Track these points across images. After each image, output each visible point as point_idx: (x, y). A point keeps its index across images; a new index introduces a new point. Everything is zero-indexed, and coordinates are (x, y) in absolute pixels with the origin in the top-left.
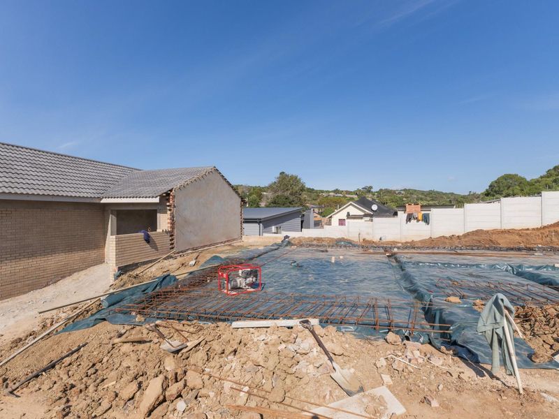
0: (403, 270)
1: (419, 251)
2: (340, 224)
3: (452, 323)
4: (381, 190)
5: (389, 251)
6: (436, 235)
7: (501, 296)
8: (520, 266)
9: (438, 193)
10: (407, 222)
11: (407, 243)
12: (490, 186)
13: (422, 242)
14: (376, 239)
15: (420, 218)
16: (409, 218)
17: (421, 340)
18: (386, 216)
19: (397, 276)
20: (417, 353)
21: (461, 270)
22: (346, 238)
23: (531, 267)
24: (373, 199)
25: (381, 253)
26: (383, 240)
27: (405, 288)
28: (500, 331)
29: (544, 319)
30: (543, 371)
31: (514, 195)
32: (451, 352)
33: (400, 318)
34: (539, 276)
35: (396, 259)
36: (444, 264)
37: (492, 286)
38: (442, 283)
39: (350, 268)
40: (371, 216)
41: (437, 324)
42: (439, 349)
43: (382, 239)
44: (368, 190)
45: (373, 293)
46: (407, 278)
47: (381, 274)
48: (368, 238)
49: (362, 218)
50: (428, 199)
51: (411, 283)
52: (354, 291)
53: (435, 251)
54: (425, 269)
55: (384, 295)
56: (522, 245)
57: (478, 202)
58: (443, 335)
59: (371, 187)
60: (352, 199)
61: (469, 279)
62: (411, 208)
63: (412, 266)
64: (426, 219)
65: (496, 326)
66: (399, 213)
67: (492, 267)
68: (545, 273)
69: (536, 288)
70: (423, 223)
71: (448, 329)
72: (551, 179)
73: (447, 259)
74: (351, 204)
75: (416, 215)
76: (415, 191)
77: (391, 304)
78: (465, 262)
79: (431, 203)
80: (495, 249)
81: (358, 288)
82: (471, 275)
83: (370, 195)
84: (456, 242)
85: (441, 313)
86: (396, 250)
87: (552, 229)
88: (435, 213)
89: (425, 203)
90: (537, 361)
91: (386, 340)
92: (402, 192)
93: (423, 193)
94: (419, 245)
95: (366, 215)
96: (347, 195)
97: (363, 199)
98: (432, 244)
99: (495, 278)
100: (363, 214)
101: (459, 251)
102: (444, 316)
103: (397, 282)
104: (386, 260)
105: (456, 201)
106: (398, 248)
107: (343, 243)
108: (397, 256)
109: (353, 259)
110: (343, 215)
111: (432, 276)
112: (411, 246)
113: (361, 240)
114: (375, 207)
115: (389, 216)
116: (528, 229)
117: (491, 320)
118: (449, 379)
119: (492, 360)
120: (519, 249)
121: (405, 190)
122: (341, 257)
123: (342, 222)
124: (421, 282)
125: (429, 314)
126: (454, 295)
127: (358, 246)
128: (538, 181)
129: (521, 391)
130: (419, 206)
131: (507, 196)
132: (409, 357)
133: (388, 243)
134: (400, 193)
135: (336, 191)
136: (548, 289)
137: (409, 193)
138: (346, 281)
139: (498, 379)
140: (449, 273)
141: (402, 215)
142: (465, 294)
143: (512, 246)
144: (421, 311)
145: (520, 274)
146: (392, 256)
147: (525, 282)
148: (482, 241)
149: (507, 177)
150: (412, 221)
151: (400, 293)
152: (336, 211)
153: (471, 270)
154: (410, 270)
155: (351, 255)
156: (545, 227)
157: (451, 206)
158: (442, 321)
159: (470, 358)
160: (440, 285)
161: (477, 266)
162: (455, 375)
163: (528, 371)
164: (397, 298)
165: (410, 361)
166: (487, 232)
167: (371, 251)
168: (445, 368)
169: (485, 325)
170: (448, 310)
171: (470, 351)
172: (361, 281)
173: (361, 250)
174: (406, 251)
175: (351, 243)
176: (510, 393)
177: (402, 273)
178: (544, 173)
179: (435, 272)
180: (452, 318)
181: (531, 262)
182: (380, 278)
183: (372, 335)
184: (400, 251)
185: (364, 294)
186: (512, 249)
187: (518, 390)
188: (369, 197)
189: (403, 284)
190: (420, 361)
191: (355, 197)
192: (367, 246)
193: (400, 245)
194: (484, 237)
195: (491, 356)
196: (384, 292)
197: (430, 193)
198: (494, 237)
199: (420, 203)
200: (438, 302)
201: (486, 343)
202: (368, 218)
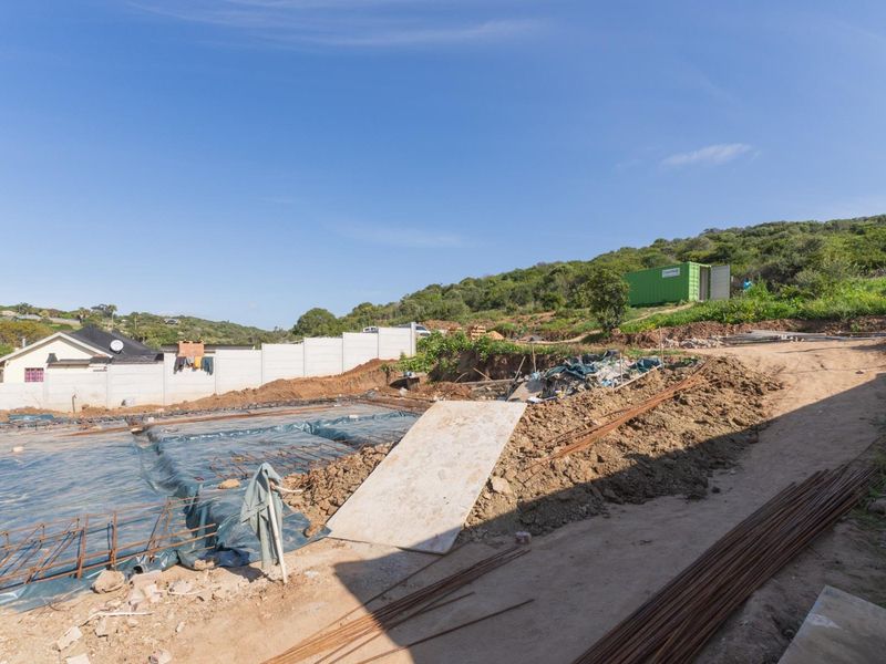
0: (159, 453)
1: (194, 417)
2: (28, 379)
4: (135, 314)
5: (139, 424)
6: (222, 391)
8: (318, 423)
9: (234, 326)
10: (175, 370)
11: (173, 406)
12: (299, 322)
13: (199, 402)
14: (113, 403)
15: (198, 364)
16: (179, 365)
17: (163, 565)
18: (142, 362)
19: (146, 466)
20: (152, 589)
21: (248, 439)
22: (37, 407)
23: (328, 421)
24: (116, 331)
25: (120, 430)
26: (130, 404)
27: (160, 483)
28: (265, 513)
29: (324, 482)
30: (314, 545)
31: (323, 335)
32: (211, 564)
33: (132, 539)
34: (334, 431)
35: (150, 435)
36: (227, 433)
37: (284, 453)
38: (220, 461)
39: (39, 469)
40: (110, 361)
41: (202, 527)
42: (191, 568)
43: (128, 402)
44: (108, 312)
45: (84, 508)
46: (166, 465)
47: (114, 468)
48: (94, 403)
49: (86, 366)
50: (220, 334)
51: (172, 472)
52: (39, 514)
53: (219, 414)
54: (197, 446)
55: (112, 506)
56: (324, 397)
57: (284, 342)
58: (209, 542)
59: (113, 308)
60: (63, 327)
61: (261, 448)
62: (184, 349)
63: (177, 443)
64: (207, 366)
65: (261, 507)
66: (165, 355)
67: (290, 427)
68: (340, 427)
69: (329, 445)
70: (201, 373)
71: (215, 529)
72: (357, 318)
74: (59, 338)
75: (191, 360)
76: (200, 320)
77: (119, 518)
78: (259, 426)
79: (224, 340)
80: (297, 404)
81: (52, 507)
82: (263, 443)
83: (111, 322)
84: (251, 398)
85: (209, 509)
86: (151, 420)
87: (351, 375)
88: (221, 357)
89: (214, 341)
90: (310, 534)
91: (93, 589)
92: (177, 321)
93: (211, 324)
94: (196, 407)
95: (96, 360)
96: (54, 320)
97: (92, 330)
98: (215, 405)
99: (290, 442)
100: (89, 357)
101: (253, 412)
102: (212, 512)
103: (145, 476)
104: (130, 440)
105: (252, 339)
106: (156, 416)
107: (27, 418)
108: (152, 430)
109: (50, 450)
110: (37, 358)
111: (209, 453)
112: (182, 410)
113: (79, 409)
114: (117, 345)
115: (148, 362)
116: (330, 377)
117: (256, 501)
118: (199, 606)
119: (261, 554)
120: (321, 402)
121: (181, 318)
122: (17, 449)
123: (33, 374)
126: (233, 476)
127: (70, 421)
128: (345, 320)
129: (286, 581)
130: (202, 345)
131: (316, 335)
132: (133, 603)
133: (138, 409)
134: (171, 322)
135: (23, 309)
136: (339, 445)
137: (189, 322)
138: (24, 497)
139: (265, 576)
140: (234, 445)
141: (170, 358)
142: (249, 471)
143: (314, 398)
144: (181, 514)
145: (317, 433)
146: (145, 431)
148: (282, 395)
149: (316, 312)
150: (185, 369)
151: (144, 494)
152: (18, 351)
153: (264, 436)
154: (171, 451)
155: (46, 442)
156: (345, 374)
157: (249, 346)
158: (209, 520)
159: (238, 561)
160: (217, 466)
161: (272, 428)
162: (207, 598)
163: (298, 551)
164: (137, 504)
165: (135, 607)
166: (289, 382)
167: (99, 427)
168: (197, 592)
169: (249, 512)
170: (219, 500)
171: (236, 553)
172: (63, 490)
173: (75, 428)
174: (172, 419)
175: (50, 417)
176: (273, 588)
177: (157, 458)
178: (350, 311)
179: (214, 447)
180: (222, 513)
182: (109, 477)
183: (64, 590)
184: (161, 421)
185: (63, 514)
186: (314, 402)
187: (282, 580)
188: (108, 326)
189: (157, 477)
190: (156, 599)
191: (76, 324)
192: (89, 419)
193: (162, 410)
194: (285, 389)
195: (259, 548)
196: (111, 500)
197: (223, 325)
198: (296, 389)
199: (207, 339)
201: (253, 534)
202: (101, 366)
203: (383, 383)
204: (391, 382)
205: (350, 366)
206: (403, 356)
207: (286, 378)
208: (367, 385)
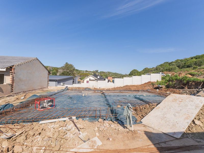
0: (106, 98)
1: (111, 92)
2: (87, 83)
3: (118, 113)
4: (101, 72)
5: (102, 92)
6: (116, 87)
7: (129, 104)
8: (136, 96)
9: (117, 74)
11: (107, 89)
12: (130, 72)
13: (112, 89)
14: (98, 88)
15: (112, 81)
16: (109, 81)
17: (109, 120)
18: (102, 80)
19: (104, 100)
20: (107, 124)
21: (121, 97)
22: (88, 87)
23: (138, 96)
24: (98, 75)
25: (100, 93)
26: (101, 88)
27: (106, 104)
28: (128, 115)
29: (139, 110)
30: (138, 124)
31: (136, 75)
32: (117, 122)
33: (103, 114)
34: (140, 98)
35: (104, 94)
36: (117, 96)
37: (129, 102)
38: (116, 101)
39: (89, 98)
40: (97, 80)
41: (114, 114)
42: (113, 122)
43: (100, 88)
44: (97, 71)
45: (96, 106)
46: (107, 100)
47: (99, 99)
48: (96, 87)
49: (94, 81)
50: (115, 75)
51: (108, 102)
52: (90, 106)
53: (115, 92)
54: (112, 97)
55: (99, 106)
56: (137, 90)
57: (127, 77)
58: (115, 118)
59: (98, 70)
60: (91, 74)
61: (124, 100)
62: (109, 78)
63: (108, 96)
64: (113, 82)
65: (128, 113)
66: (106, 79)
67: (129, 96)
68: (141, 97)
69: (139, 101)
71: (117, 115)
72: (144, 71)
73: (118, 94)
74: (91, 76)
75: (110, 80)
76: (111, 72)
77: (101, 109)
78: (123, 95)
79: (115, 76)
80: (131, 91)
81: (91, 105)
82: (124, 99)
83: (97, 73)
84: (121, 89)
85: (115, 111)
86: (104, 91)
87: (143, 85)
88: (116, 80)
89: (114, 77)
90: (137, 122)
91: (98, 121)
92: (107, 73)
93: (113, 73)
94: (111, 90)
95: (96, 80)
96: (90, 73)
97: (95, 74)
98: (114, 89)
99: (130, 99)
100: (95, 79)
101: (122, 92)
102: (116, 112)
103: (104, 102)
104: (101, 95)
105: (122, 76)
106: (105, 91)
107: (87, 89)
108: (104, 93)
109: (90, 95)
110: (88, 79)
111: (114, 99)
112: (108, 90)
113: (94, 88)
114: (98, 77)
115: (103, 80)
116: (138, 85)
117: (127, 112)
118: (115, 131)
119: (127, 123)
120: (136, 91)
121: (108, 72)
122: (86, 94)
123: (88, 82)
124: (111, 102)
125: (112, 111)
126: (119, 105)
127: (92, 90)
128: (141, 72)
129: (133, 131)
131: (134, 75)
132: (105, 126)
133: (102, 89)
134: (106, 73)
135: (86, 71)
136: (141, 102)
137: (109, 73)
138: (87, 102)
139: (128, 129)
140: (119, 98)
141: (107, 80)
142: (122, 104)
143: (134, 90)
144: (110, 111)
145: (136, 98)
146: (103, 93)
147: (136, 100)
148: (127, 89)
149: (134, 70)
150: (109, 82)
151: (104, 105)
152: (86, 78)
153: (124, 97)
154: (108, 98)
155: (90, 93)
156: (142, 85)
157: (120, 78)
158: (115, 113)
159: (122, 124)
160: (116, 102)
161: (126, 96)
162: (117, 129)
163: (135, 125)
164: (103, 107)
165: (105, 127)
166: (129, 86)
167: (96, 92)
168: (115, 128)
169: (125, 113)
170: (117, 109)
171: (122, 122)
172: (92, 102)
173: (93, 92)
174: (107, 92)
175: (90, 89)
176: (130, 132)
177: (105, 99)
178: (142, 70)
179: (115, 98)
180: (118, 112)
181: (138, 94)
182: (98, 101)
183: (94, 120)
184: (106, 92)
185: (93, 106)
186: (134, 91)
187: (132, 131)
188: (97, 74)
189: (106, 102)
190: (108, 126)
191: (93, 73)
192: (95, 90)
193: (105, 90)
194: (128, 87)
195: (126, 122)
196: (99, 105)
197: (115, 73)
198: (130, 87)
199: (112, 76)
200: (115, 107)
201: (126, 119)
202: (96, 81)
203: (152, 88)
204: (154, 87)
205: (143, 83)
206: (157, 81)
207: (128, 85)
208: (147, 88)
